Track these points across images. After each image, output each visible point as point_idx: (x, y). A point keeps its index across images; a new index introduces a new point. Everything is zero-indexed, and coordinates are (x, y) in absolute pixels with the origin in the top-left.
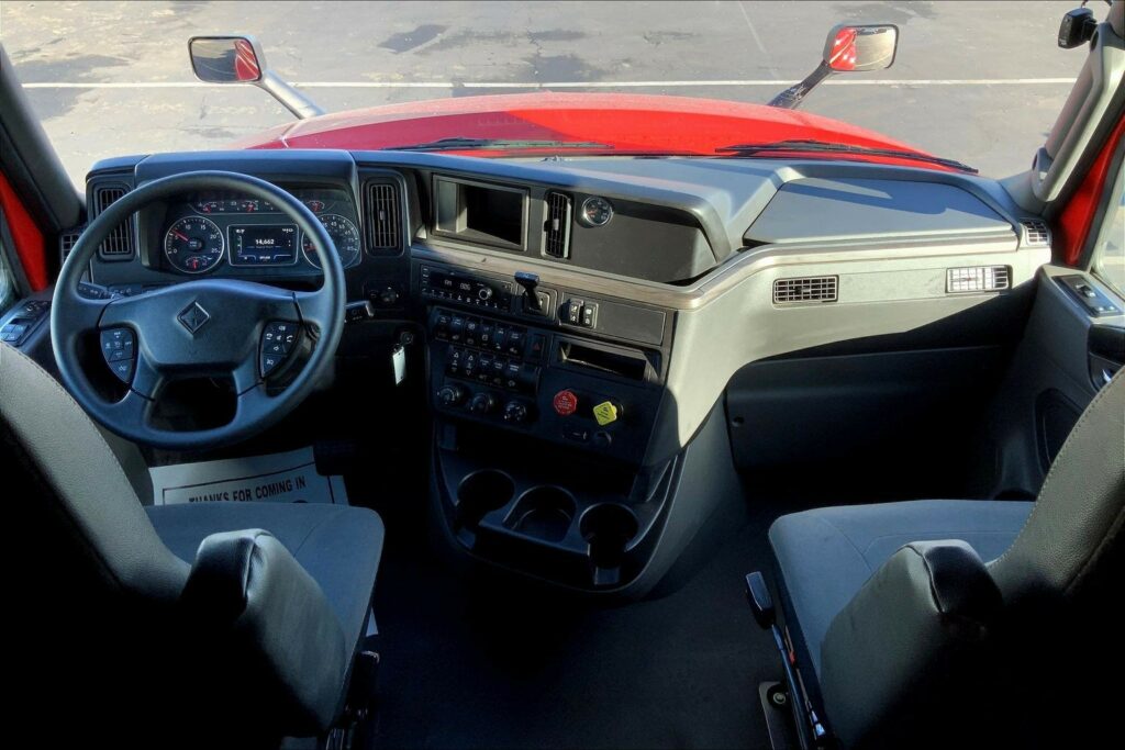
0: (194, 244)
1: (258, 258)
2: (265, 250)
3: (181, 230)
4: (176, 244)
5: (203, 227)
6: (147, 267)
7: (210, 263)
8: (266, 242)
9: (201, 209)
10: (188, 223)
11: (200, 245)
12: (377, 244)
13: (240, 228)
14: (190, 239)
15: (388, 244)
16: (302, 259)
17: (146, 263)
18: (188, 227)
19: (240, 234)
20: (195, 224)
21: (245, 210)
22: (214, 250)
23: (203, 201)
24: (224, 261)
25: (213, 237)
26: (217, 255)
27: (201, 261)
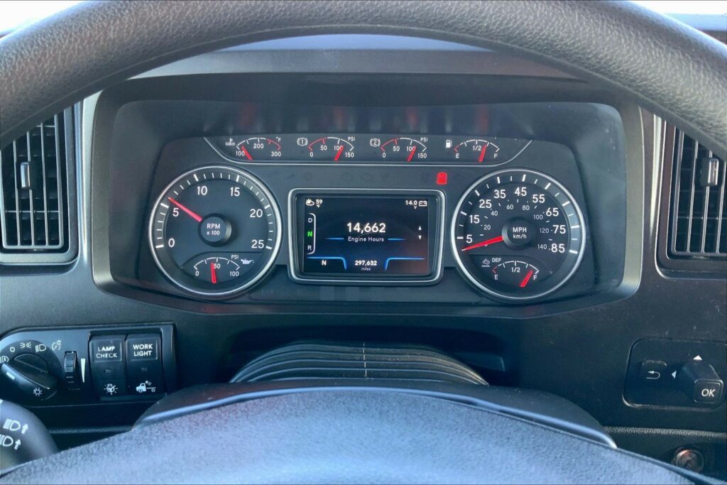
0: (214, 229)
1: (350, 263)
2: (367, 247)
3: (187, 196)
4: (172, 227)
5: (235, 192)
6: (107, 288)
7: (248, 273)
8: (368, 228)
9: (230, 152)
10: (202, 182)
11: (229, 232)
12: (681, 245)
13: (314, 196)
14: (205, 218)
15: (710, 247)
16: (450, 269)
17: (105, 277)
18: (203, 190)
19: (314, 209)
20: (220, 183)
21: (328, 158)
22: (257, 244)
23: (239, 134)
24: (280, 269)
25: (255, 213)
26: (262, 255)
27: (227, 267)
